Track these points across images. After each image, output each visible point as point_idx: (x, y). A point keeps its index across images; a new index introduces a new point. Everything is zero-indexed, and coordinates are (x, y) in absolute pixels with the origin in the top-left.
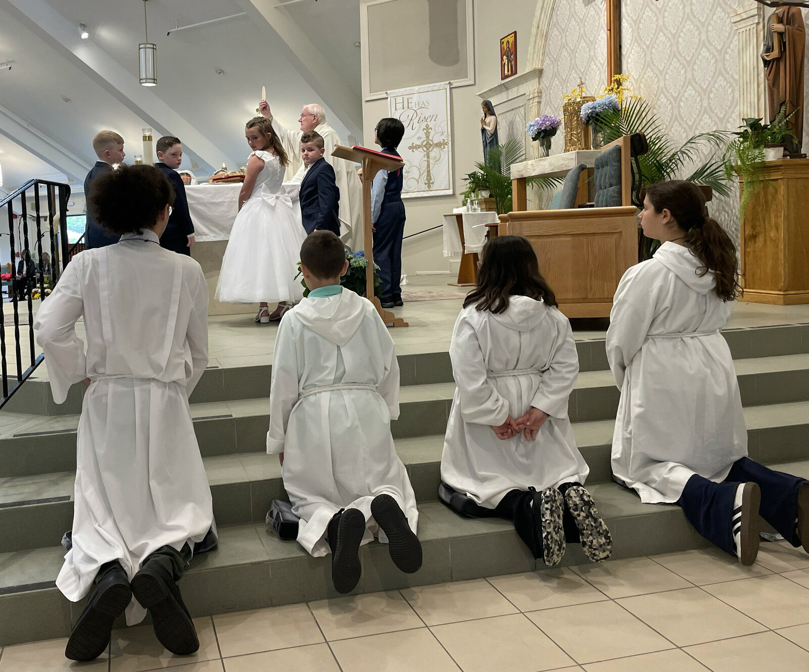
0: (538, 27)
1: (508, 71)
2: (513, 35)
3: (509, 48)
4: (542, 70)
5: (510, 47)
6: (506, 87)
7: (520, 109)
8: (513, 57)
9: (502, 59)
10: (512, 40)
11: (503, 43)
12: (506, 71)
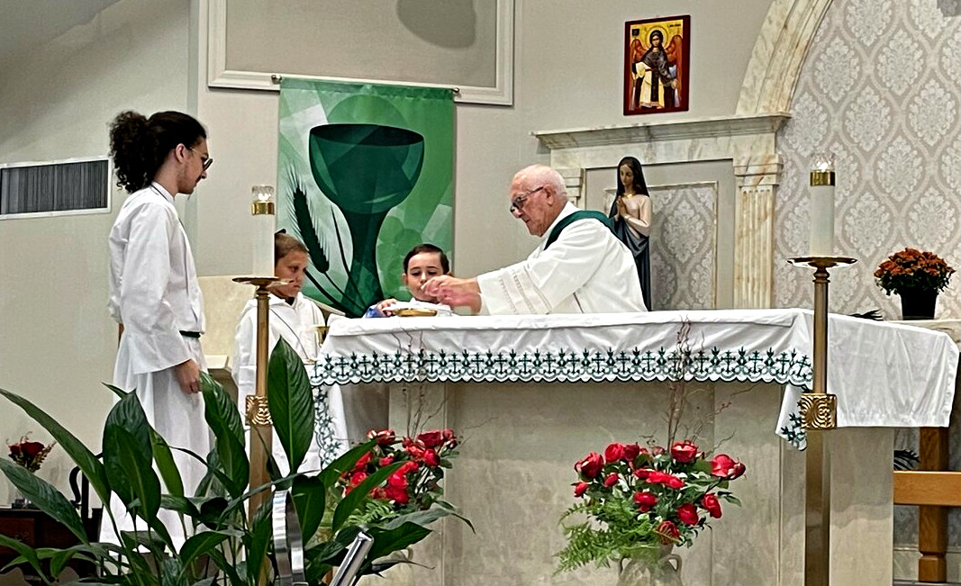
0: (785, 27)
1: (654, 97)
2: (681, 22)
3: (660, 46)
4: (789, 118)
5: (663, 45)
6: (650, 133)
7: (699, 192)
8: (671, 69)
9: (629, 68)
10: (671, 32)
11: (636, 32)
12: (645, 99)
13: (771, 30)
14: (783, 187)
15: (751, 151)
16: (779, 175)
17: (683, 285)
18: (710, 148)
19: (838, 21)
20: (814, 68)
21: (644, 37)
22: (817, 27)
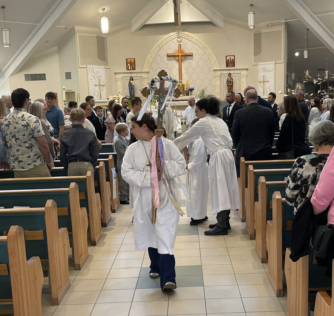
0: (148, 61)
1: (131, 68)
3: (131, 62)
4: (149, 72)
5: (132, 62)
6: (131, 73)
7: (138, 80)
8: (133, 65)
9: (127, 64)
10: (133, 60)
11: (128, 60)
12: (130, 68)
13: (146, 61)
14: (149, 80)
15: (144, 75)
16: (148, 78)
17: (136, 91)
18: (139, 75)
19: (154, 60)
20: (152, 66)
21: (129, 60)
22: (152, 61)
